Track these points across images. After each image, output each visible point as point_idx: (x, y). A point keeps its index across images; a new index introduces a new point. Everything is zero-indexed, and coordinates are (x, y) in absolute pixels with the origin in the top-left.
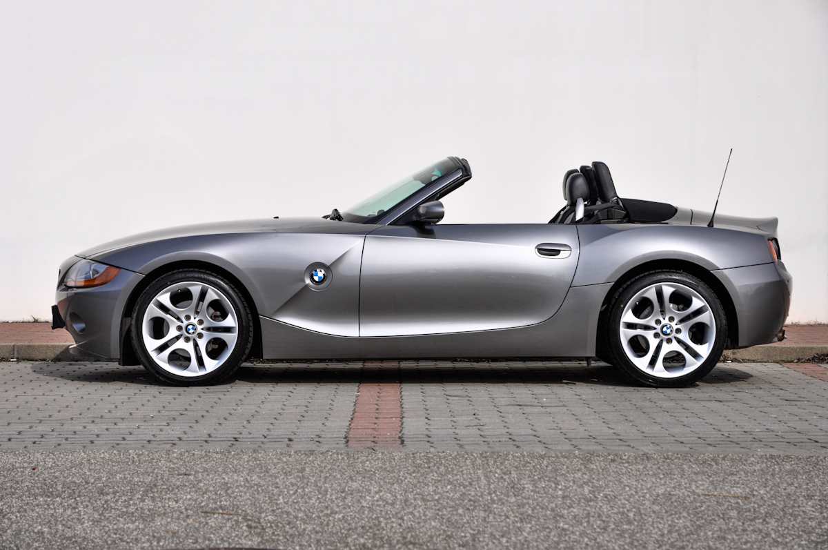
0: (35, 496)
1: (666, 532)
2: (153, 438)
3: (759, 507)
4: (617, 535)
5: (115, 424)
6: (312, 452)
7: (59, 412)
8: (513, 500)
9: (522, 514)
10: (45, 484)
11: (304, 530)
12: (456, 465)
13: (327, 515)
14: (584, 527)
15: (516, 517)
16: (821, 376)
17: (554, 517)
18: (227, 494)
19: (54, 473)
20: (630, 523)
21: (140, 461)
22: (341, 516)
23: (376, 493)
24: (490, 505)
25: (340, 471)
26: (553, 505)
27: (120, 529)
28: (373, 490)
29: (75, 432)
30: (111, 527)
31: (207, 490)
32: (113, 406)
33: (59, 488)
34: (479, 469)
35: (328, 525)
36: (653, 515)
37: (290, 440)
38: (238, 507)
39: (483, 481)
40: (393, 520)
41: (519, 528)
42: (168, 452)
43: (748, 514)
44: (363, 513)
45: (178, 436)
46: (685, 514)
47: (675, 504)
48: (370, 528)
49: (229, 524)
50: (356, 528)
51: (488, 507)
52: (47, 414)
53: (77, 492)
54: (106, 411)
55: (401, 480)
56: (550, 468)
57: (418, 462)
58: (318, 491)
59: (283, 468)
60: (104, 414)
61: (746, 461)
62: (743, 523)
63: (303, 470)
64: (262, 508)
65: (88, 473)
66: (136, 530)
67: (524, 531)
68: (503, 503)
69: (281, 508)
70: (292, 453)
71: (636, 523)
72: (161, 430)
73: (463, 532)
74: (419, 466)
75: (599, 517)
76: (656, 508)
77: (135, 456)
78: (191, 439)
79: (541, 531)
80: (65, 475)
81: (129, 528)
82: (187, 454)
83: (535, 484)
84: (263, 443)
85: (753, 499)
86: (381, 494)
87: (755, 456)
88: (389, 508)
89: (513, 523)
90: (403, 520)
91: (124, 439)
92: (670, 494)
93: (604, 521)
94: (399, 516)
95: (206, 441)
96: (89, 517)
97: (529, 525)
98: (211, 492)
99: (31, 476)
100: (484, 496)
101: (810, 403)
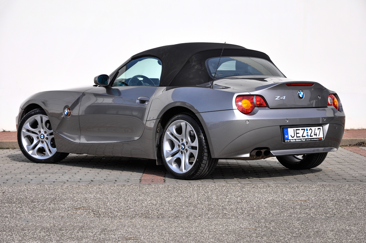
0: (4, 203)
1: (267, 214)
2: (56, 181)
3: (309, 204)
4: (247, 215)
5: (39, 175)
6: (124, 185)
7: (15, 170)
8: (207, 203)
9: (209, 208)
10: (8, 199)
11: (117, 215)
12: (185, 190)
13: (127, 209)
14: (234, 213)
15: (207, 209)
16: (357, 152)
17: (222, 209)
18: (86, 202)
19: (12, 194)
20: (253, 211)
21: (49, 189)
22: (133, 210)
23: (149, 201)
24: (196, 205)
25: (135, 192)
26: (223, 205)
27: (40, 215)
28: (148, 199)
29: (22, 178)
30: (36, 215)
31: (77, 200)
32: (39, 168)
33: (15, 200)
34: (195, 191)
35: (127, 213)
36: (264, 208)
37: (116, 181)
38: (90, 207)
39: (196, 196)
40: (155, 211)
41: (207, 214)
42: (62, 186)
43: (304, 207)
44: (143, 208)
45: (67, 179)
46: (278, 207)
47: (275, 204)
48: (145, 214)
49: (86, 213)
50: (139, 214)
51: (196, 206)
52: (9, 171)
53: (22, 202)
54: (36, 170)
55: (161, 196)
56: (226, 190)
57: (170, 189)
58: (125, 200)
59: (111, 192)
60: (35, 171)
61: (311, 187)
62: (301, 210)
63: (120, 192)
64: (100, 207)
65: (27, 194)
66: (46, 215)
67: (209, 214)
68: (202, 204)
69: (108, 207)
70: (116, 186)
71: (256, 211)
72: (60, 177)
73: (183, 215)
74: (170, 190)
75: (241, 209)
76: (266, 205)
77: (48, 188)
78: (72, 181)
79: (215, 214)
80: (17, 195)
81: (44, 215)
82: (70, 187)
83: (217, 196)
84: (104, 182)
85: (308, 201)
86: (151, 201)
87: (315, 185)
88: (154, 206)
89: (205, 211)
90: (159, 211)
91: (43, 181)
92: (274, 200)
93: (243, 210)
94: (158, 209)
95: (79, 182)
96: (27, 211)
97: (211, 212)
98: (79, 201)
99: (2, 196)
100: (195, 201)
101: (348, 163)
